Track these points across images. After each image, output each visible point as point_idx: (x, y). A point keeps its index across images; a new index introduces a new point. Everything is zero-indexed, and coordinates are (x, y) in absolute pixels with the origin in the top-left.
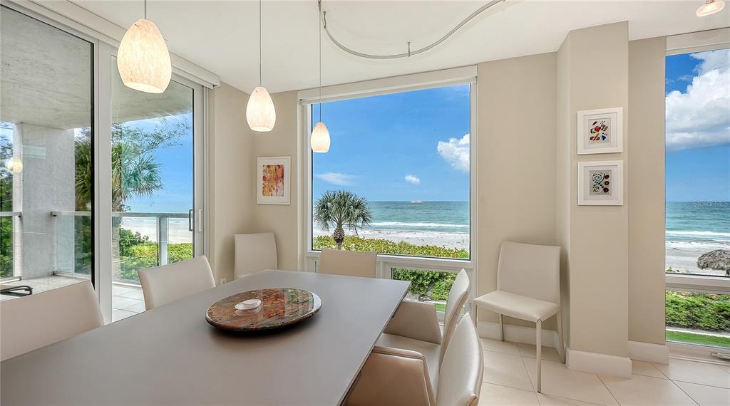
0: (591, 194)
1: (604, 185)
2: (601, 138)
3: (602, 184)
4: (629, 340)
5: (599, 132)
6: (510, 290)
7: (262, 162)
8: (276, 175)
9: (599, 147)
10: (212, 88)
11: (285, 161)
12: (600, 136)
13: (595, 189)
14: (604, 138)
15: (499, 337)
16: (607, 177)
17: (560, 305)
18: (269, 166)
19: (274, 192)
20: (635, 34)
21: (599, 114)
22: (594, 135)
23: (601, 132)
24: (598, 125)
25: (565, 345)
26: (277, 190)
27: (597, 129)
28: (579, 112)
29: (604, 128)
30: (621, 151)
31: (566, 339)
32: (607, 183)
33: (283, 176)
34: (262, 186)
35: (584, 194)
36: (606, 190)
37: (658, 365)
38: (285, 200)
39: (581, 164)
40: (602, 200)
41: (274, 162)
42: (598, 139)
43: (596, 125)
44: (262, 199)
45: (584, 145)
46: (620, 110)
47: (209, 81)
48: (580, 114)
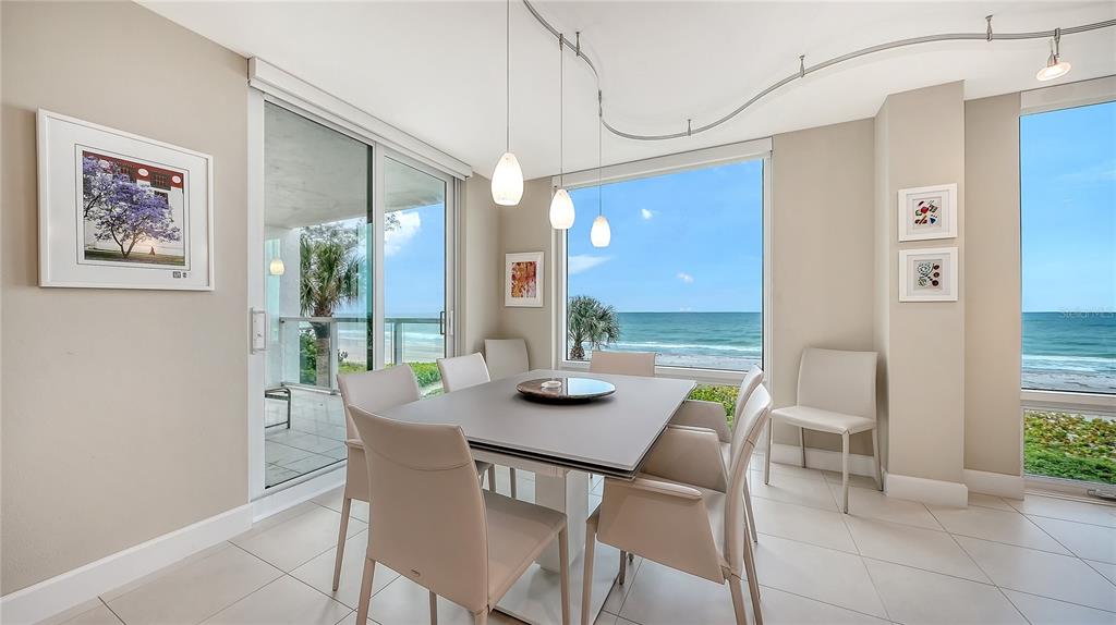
0: (915, 289)
1: (932, 277)
2: (929, 222)
3: (931, 276)
4: (965, 468)
5: (927, 213)
6: (812, 404)
7: (511, 260)
8: (526, 274)
9: (927, 232)
10: (463, 179)
11: (538, 258)
12: (928, 219)
13: (922, 282)
14: (933, 221)
15: (800, 463)
16: (936, 267)
17: (875, 420)
18: (518, 264)
19: (525, 292)
20: (971, 93)
21: (926, 193)
22: (921, 218)
23: (929, 214)
24: (926, 205)
25: (883, 470)
26: (528, 291)
27: (924, 210)
28: (901, 192)
29: (933, 209)
30: (956, 236)
31: (882, 463)
32: (937, 275)
33: (535, 275)
34: (511, 285)
35: (908, 289)
36: (935, 283)
37: (1011, 500)
38: (538, 301)
39: (903, 254)
40: (929, 294)
41: (525, 258)
42: (926, 222)
43: (922, 206)
44: (510, 301)
45: (907, 229)
46: (953, 187)
47: (460, 171)
48: (902, 193)
